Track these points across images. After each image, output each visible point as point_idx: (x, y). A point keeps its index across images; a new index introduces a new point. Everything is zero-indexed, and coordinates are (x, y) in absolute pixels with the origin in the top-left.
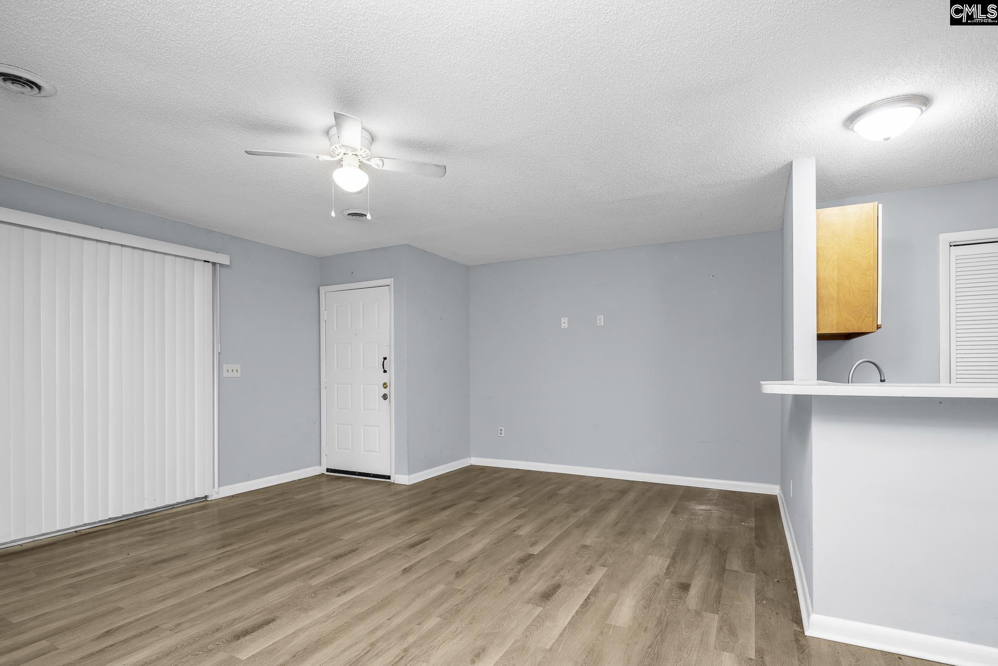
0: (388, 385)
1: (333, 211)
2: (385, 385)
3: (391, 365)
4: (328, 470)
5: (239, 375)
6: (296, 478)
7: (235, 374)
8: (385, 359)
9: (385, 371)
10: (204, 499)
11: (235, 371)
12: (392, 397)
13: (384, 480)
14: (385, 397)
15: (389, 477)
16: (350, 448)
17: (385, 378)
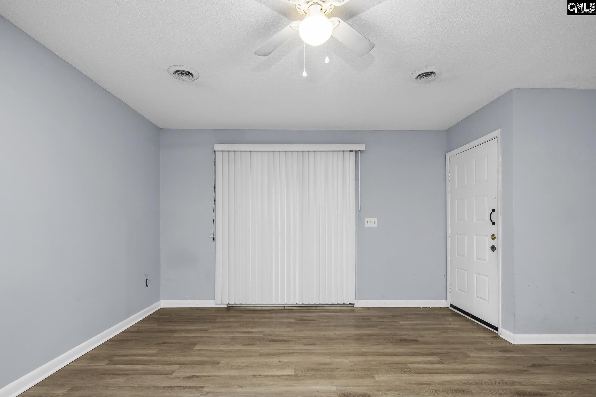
0: (496, 236)
1: (305, 71)
2: (493, 237)
3: (498, 217)
4: (451, 305)
5: (375, 225)
6: (421, 306)
7: (373, 225)
8: (493, 211)
9: (493, 223)
10: (352, 305)
11: (373, 223)
12: (499, 249)
13: (493, 330)
14: (493, 248)
15: (496, 329)
16: (466, 291)
17: (493, 229)
